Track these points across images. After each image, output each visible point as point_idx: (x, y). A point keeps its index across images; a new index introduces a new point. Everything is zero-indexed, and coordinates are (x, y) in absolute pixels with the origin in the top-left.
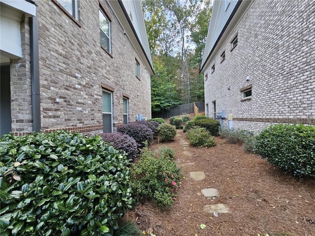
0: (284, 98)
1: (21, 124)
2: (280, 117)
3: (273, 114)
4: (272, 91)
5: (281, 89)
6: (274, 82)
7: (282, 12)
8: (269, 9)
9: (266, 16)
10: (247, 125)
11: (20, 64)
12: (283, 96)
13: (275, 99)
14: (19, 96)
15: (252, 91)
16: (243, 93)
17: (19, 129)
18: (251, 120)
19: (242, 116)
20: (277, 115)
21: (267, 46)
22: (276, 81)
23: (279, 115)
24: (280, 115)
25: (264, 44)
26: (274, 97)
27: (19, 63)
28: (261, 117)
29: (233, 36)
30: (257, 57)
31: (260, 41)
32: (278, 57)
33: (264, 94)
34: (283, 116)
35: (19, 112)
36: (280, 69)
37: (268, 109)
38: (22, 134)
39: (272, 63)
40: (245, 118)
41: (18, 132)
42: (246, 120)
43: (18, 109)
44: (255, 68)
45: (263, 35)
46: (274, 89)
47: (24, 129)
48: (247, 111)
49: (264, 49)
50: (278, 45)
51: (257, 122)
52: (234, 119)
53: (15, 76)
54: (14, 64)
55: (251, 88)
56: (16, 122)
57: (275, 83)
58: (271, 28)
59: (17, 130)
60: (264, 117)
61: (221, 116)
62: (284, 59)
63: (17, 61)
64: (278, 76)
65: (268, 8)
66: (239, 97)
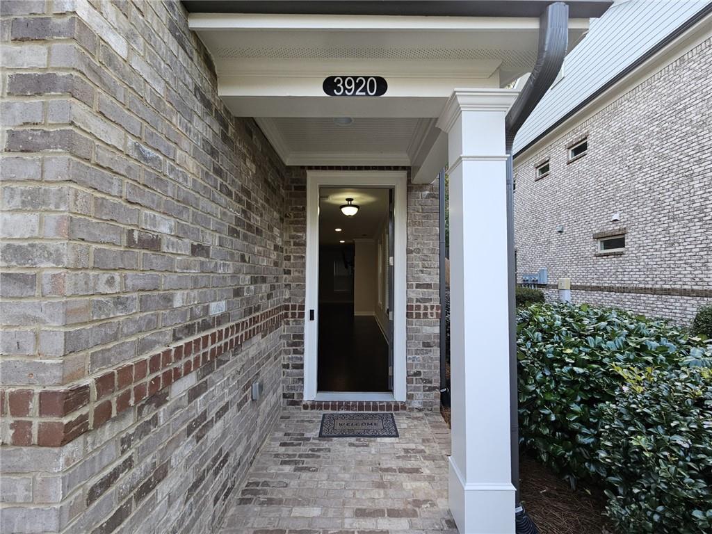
0: (705, 257)
1: (425, 290)
2: (696, 288)
3: (681, 283)
4: (676, 244)
5: (699, 242)
6: (681, 230)
7: (702, 123)
8: (671, 112)
9: (664, 122)
10: (611, 299)
11: (427, 192)
12: (702, 253)
13: (685, 258)
14: (424, 244)
15: (626, 241)
16: (599, 242)
17: (422, 298)
18: (623, 290)
19: (597, 283)
20: (689, 283)
21: (665, 170)
22: (688, 229)
23: (694, 283)
24: (697, 285)
25: (657, 166)
26: (683, 255)
27: (426, 190)
28: (650, 286)
29: (574, 137)
30: (639, 183)
31: (649, 159)
32: (692, 191)
33: (657, 247)
34: (703, 286)
35: (422, 271)
36: (695, 210)
37: (668, 273)
38: (429, 307)
39: (677, 198)
40: (605, 287)
41: (422, 305)
42: (610, 289)
43: (421, 266)
44: (636, 202)
45: (655, 150)
46: (681, 241)
47: (431, 299)
48: (611, 274)
49: (657, 173)
50: (692, 172)
51: (638, 295)
52: (573, 288)
53: (418, 212)
54: (416, 191)
55: (624, 234)
56: (417, 288)
57: (684, 232)
58: (674, 142)
59: (418, 300)
60: (658, 286)
61: (537, 281)
62: (705, 195)
63: (421, 187)
64: (690, 221)
65: (669, 109)
66: (590, 248)
